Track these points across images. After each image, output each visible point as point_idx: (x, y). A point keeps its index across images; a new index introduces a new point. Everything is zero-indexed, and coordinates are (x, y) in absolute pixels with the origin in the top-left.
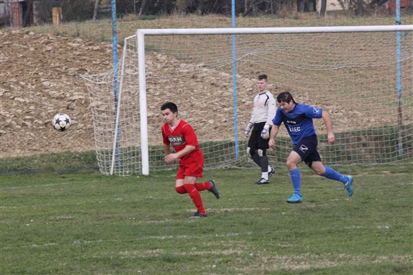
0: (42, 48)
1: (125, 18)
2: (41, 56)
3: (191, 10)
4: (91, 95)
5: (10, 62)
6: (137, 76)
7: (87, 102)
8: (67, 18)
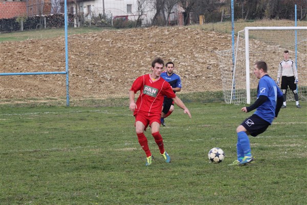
0: (194, 37)
1: (238, 21)
2: (194, 41)
3: (272, 17)
4: (220, 62)
5: (178, 44)
6: (244, 52)
7: (218, 65)
8: (207, 21)
